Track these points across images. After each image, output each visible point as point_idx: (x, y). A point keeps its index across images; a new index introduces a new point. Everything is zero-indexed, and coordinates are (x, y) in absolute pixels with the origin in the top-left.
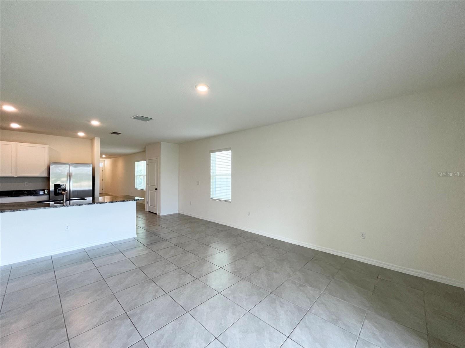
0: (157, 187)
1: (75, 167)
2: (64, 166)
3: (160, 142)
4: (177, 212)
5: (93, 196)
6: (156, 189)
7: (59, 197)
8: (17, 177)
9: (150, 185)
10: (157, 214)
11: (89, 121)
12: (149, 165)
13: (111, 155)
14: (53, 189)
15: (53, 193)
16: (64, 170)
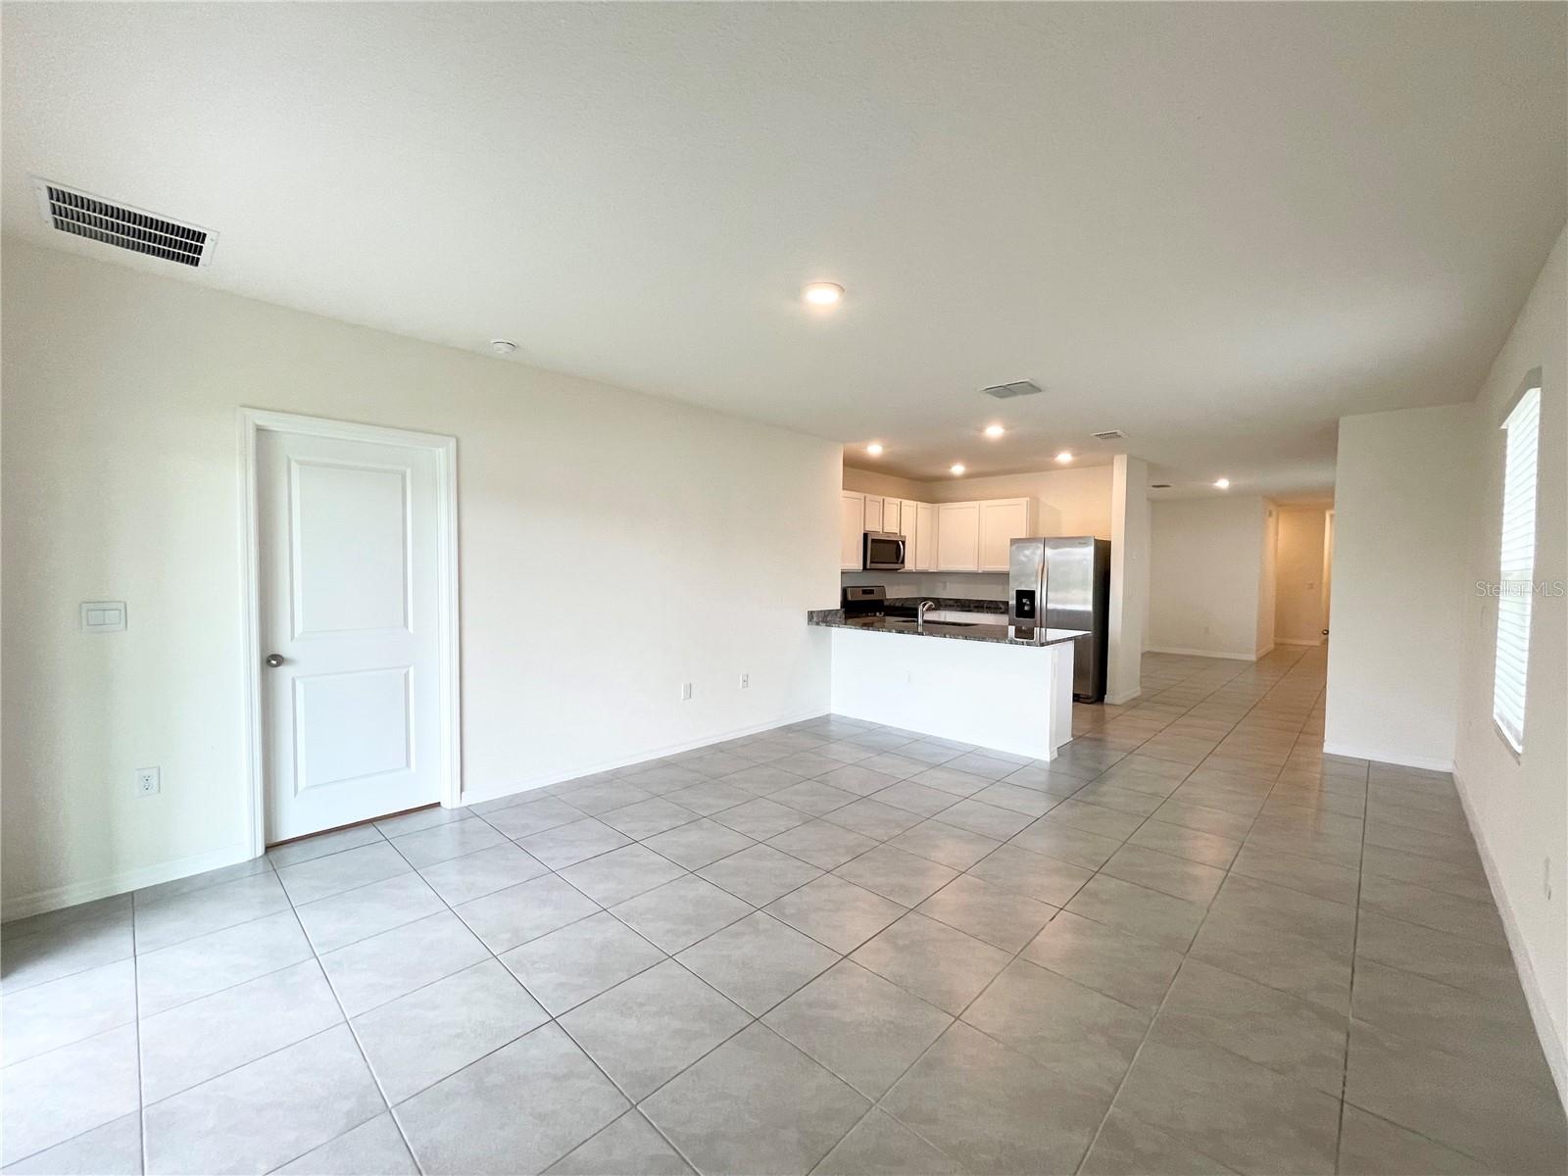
2: (1034, 545)
3: (1338, 419)
8: (979, 572)
14: (1013, 602)
15: (1013, 612)
16: (1033, 555)
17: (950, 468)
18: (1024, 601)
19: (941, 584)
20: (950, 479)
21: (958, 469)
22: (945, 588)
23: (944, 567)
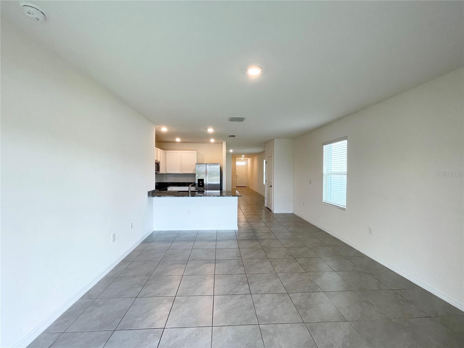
0: (272, 184)
1: (209, 166)
2: (203, 165)
3: (274, 139)
4: (292, 212)
5: (221, 189)
6: (271, 186)
7: (201, 189)
8: (181, 173)
9: (268, 182)
10: (271, 211)
11: (207, 129)
12: (267, 163)
13: (247, 155)
14: (197, 182)
15: (197, 185)
16: (202, 169)
17: (175, 139)
18: (200, 182)
19: (165, 178)
20: (175, 142)
21: (178, 140)
22: (167, 179)
23: (168, 172)
